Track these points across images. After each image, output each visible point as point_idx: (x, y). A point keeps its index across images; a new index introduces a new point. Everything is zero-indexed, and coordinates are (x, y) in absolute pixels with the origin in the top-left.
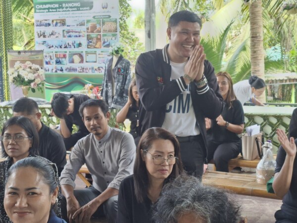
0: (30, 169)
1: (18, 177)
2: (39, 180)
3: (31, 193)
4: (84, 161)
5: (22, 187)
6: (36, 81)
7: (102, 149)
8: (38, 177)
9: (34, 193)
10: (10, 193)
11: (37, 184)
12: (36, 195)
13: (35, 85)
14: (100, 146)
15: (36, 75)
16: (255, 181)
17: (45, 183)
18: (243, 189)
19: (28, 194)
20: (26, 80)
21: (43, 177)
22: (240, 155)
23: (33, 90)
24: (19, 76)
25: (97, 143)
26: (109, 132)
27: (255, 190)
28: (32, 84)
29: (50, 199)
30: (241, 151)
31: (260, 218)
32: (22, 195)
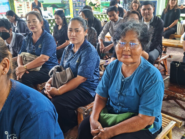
0: (76, 21)
1: (72, 24)
2: (80, 26)
3: (77, 31)
4: (108, 31)
5: (74, 28)
6: (97, 4)
7: (115, 26)
8: (79, 25)
9: (78, 31)
10: (69, 30)
11: (79, 27)
12: (79, 32)
13: (96, 6)
14: (115, 25)
15: (97, 2)
16: (180, 42)
17: (82, 27)
18: (173, 45)
19: (76, 31)
20: (93, 4)
21: (81, 25)
22: (176, 33)
23: (96, 8)
24: (91, 2)
25: (114, 24)
26: (119, 20)
27: (178, 45)
28: (95, 5)
29: (84, 34)
30: (176, 32)
31: (180, 58)
32: (74, 31)
